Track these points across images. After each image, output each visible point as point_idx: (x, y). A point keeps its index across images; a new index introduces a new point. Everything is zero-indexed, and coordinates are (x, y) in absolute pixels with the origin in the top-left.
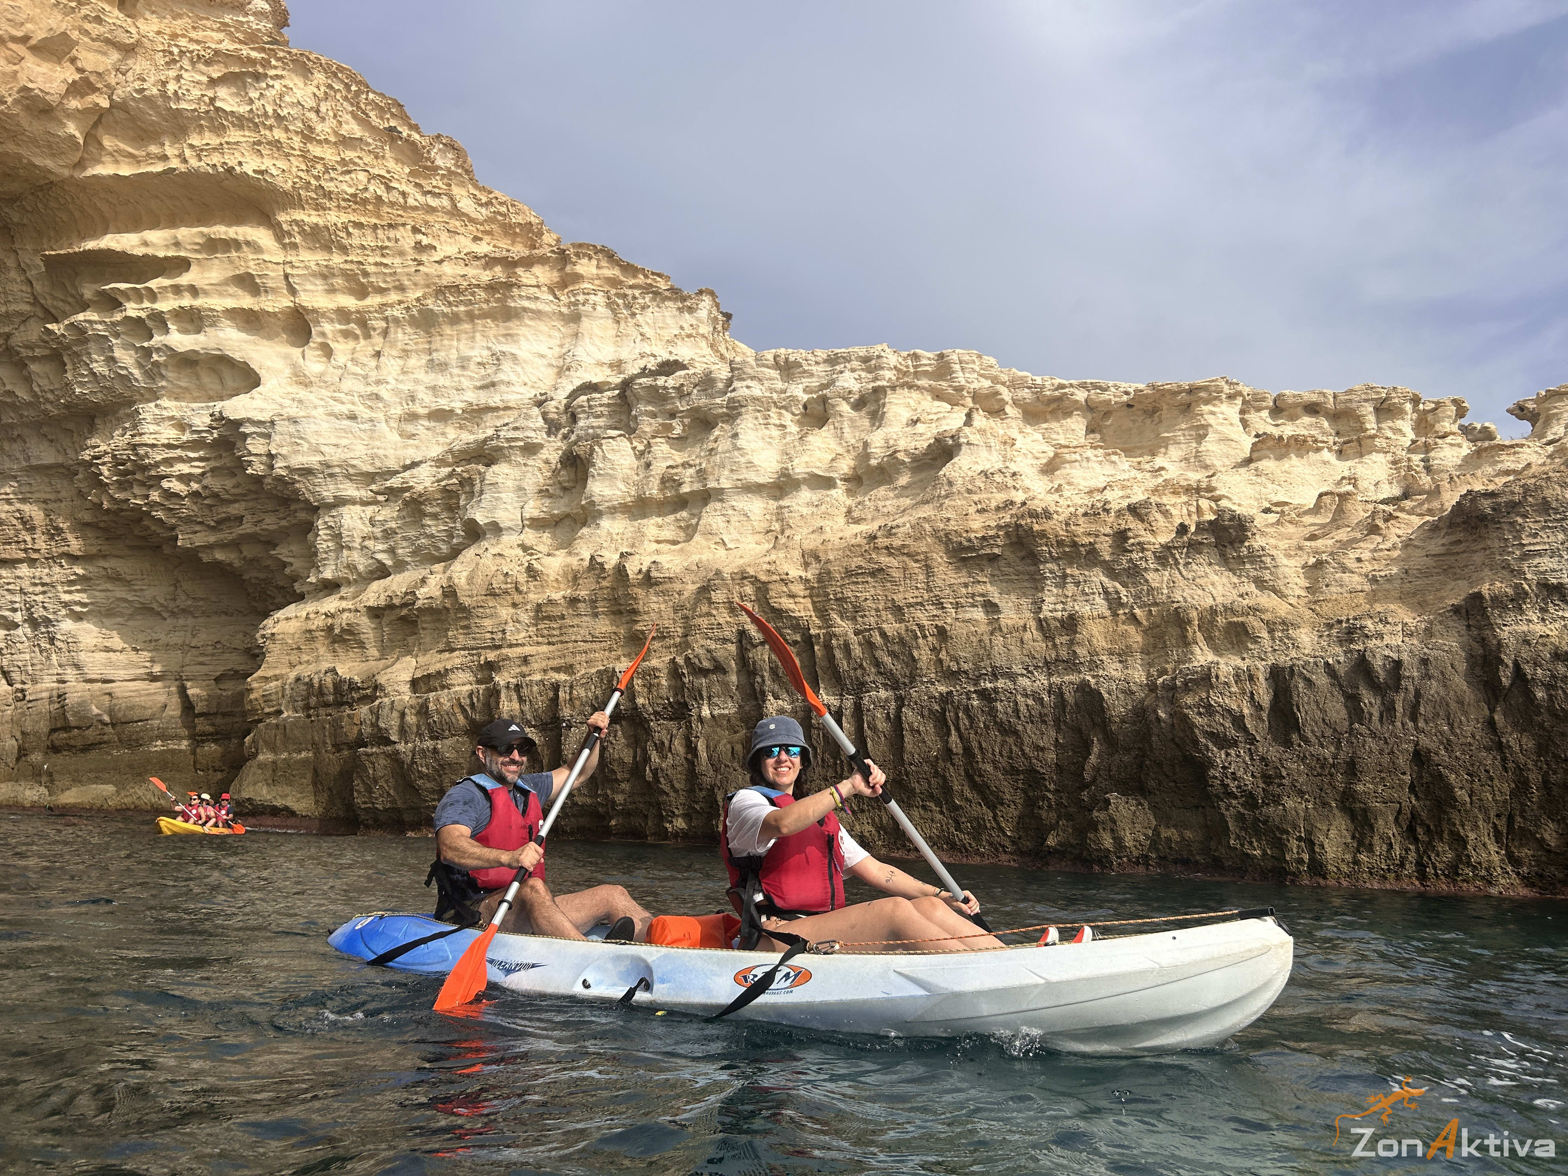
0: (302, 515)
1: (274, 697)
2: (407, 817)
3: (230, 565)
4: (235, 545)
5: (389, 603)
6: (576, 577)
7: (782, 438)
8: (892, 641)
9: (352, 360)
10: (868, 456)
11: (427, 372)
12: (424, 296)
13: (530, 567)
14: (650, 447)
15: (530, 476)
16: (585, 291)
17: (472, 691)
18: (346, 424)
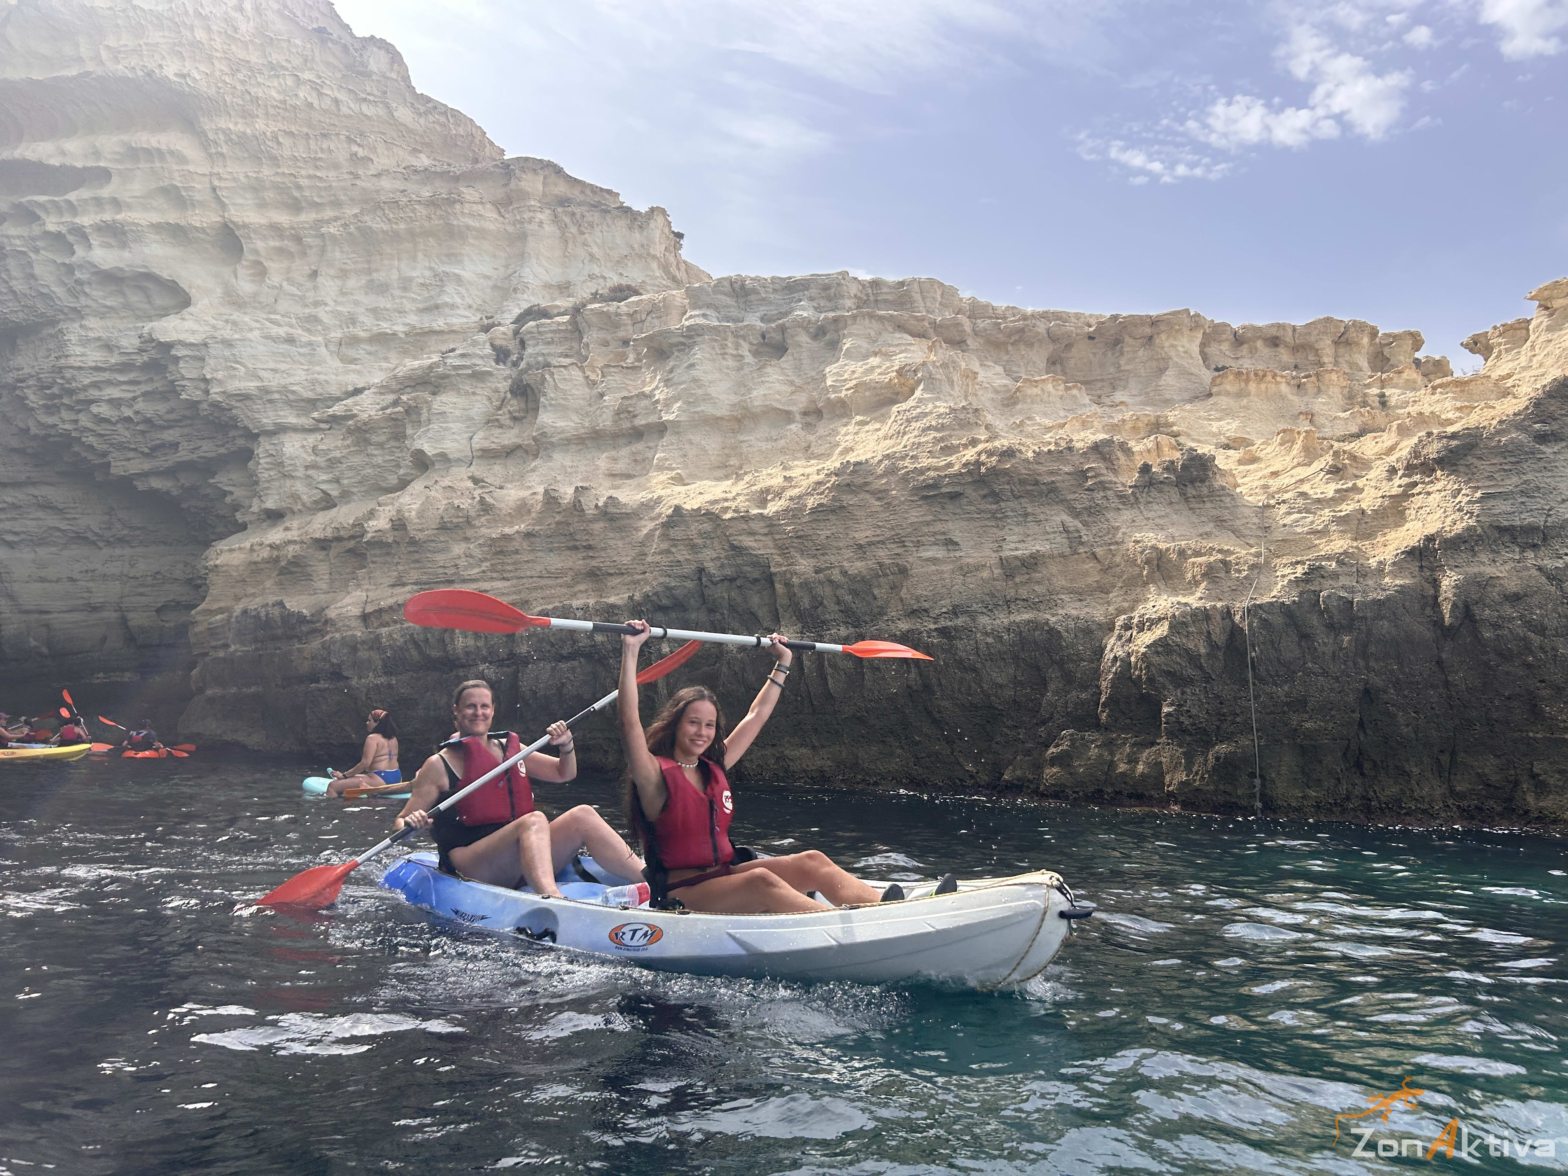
0: (241, 442)
1: (219, 630)
3: (167, 493)
4: (170, 472)
5: (336, 535)
6: (529, 511)
7: (739, 369)
8: (853, 579)
9: (288, 280)
10: (826, 389)
11: (367, 293)
12: (362, 213)
13: (482, 501)
14: (603, 376)
15: (478, 405)
16: (530, 209)
17: (425, 628)
18: (283, 347)
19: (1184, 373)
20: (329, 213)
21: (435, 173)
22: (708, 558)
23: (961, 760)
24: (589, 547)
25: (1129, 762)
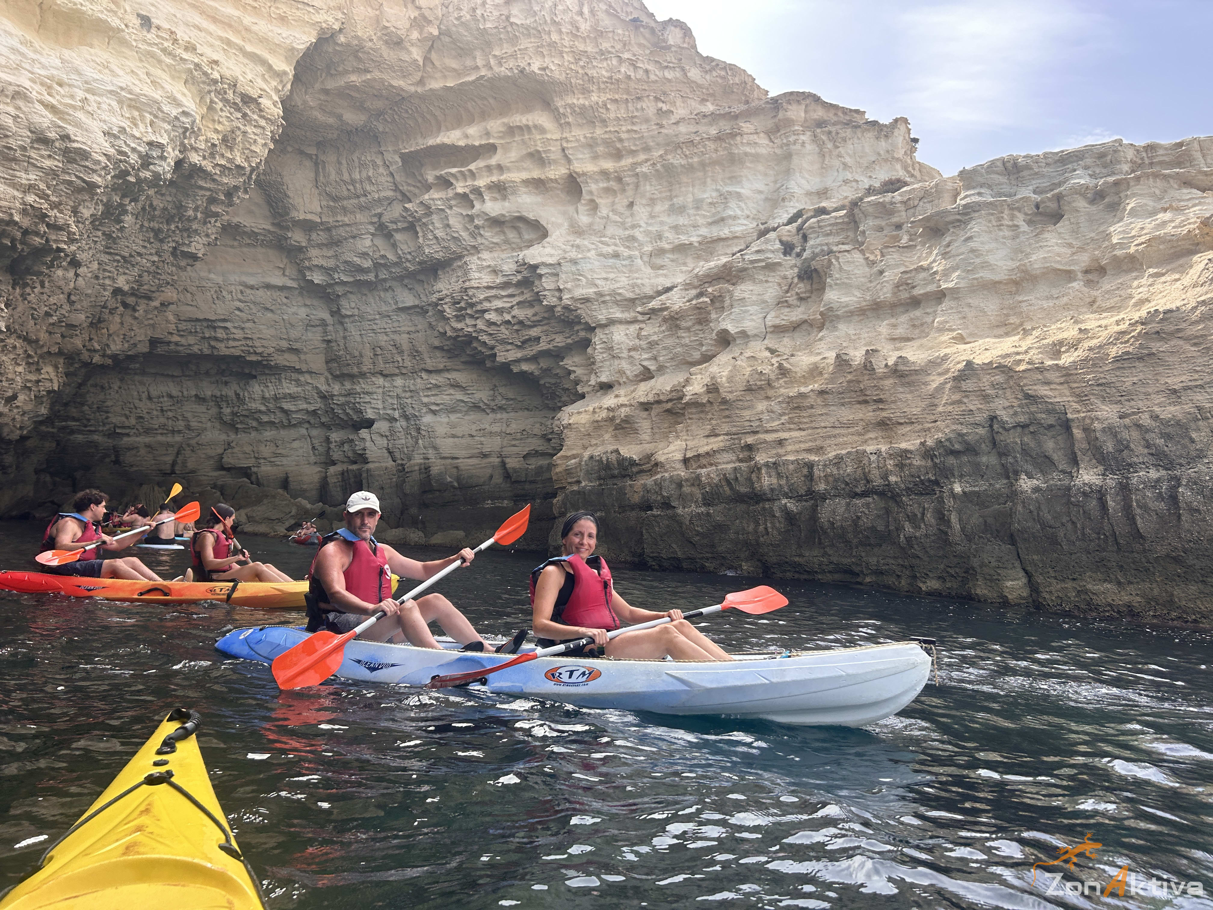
0: (582, 334)
1: (574, 471)
3: (532, 373)
4: (534, 359)
5: (656, 398)
6: (821, 373)
7: (1014, 238)
8: (1165, 423)
9: (613, 211)
11: (669, 215)
12: (666, 153)
13: (780, 367)
14: (883, 255)
15: (770, 290)
16: (795, 133)
17: (735, 468)
18: (612, 261)
20: (642, 157)
21: (720, 115)
22: (1000, 407)
24: (880, 401)
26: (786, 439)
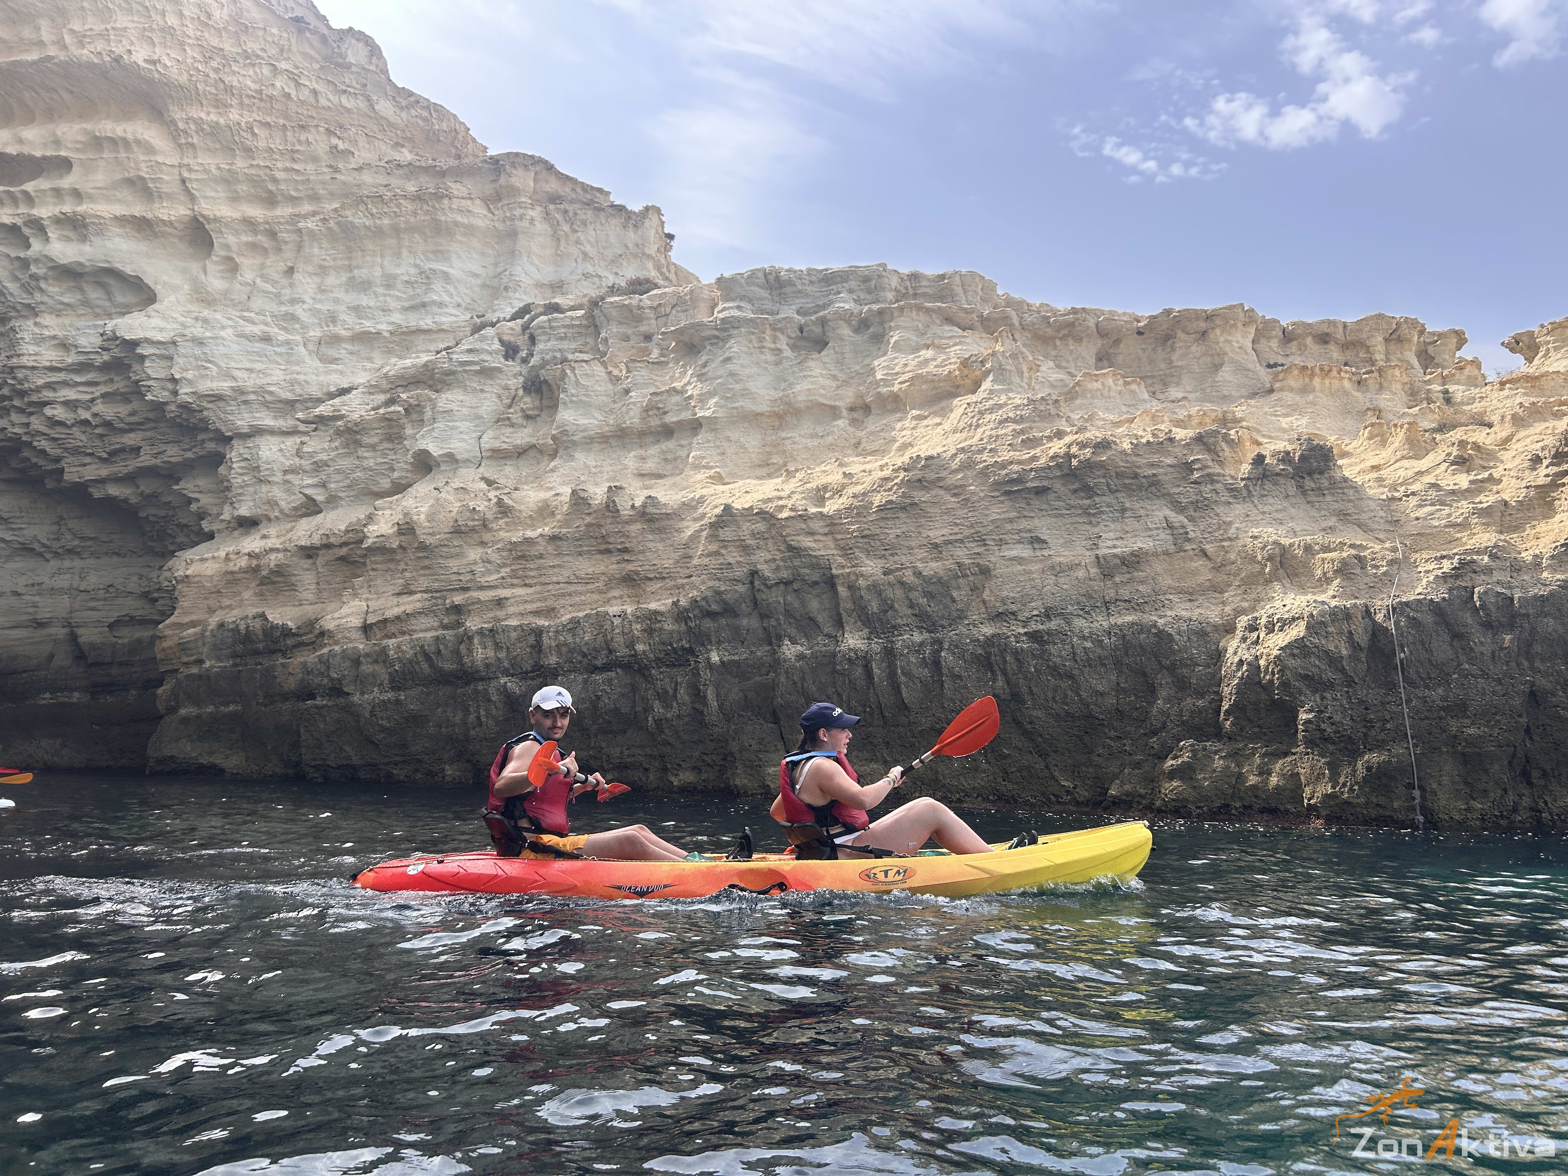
0: (211, 446)
1: (192, 645)
2: (363, 774)
3: (125, 501)
4: (130, 479)
5: (325, 541)
6: (553, 514)
7: (777, 364)
8: (927, 580)
9: (262, 276)
10: (877, 383)
11: (347, 291)
12: (343, 207)
13: (500, 502)
14: (628, 371)
15: (487, 403)
16: (520, 205)
17: (437, 638)
18: (258, 346)
19: (1241, 369)
20: (307, 208)
21: (420, 167)
22: (762, 560)
23: (1056, 774)
24: (626, 550)
25: (1260, 774)
26: (506, 599)
